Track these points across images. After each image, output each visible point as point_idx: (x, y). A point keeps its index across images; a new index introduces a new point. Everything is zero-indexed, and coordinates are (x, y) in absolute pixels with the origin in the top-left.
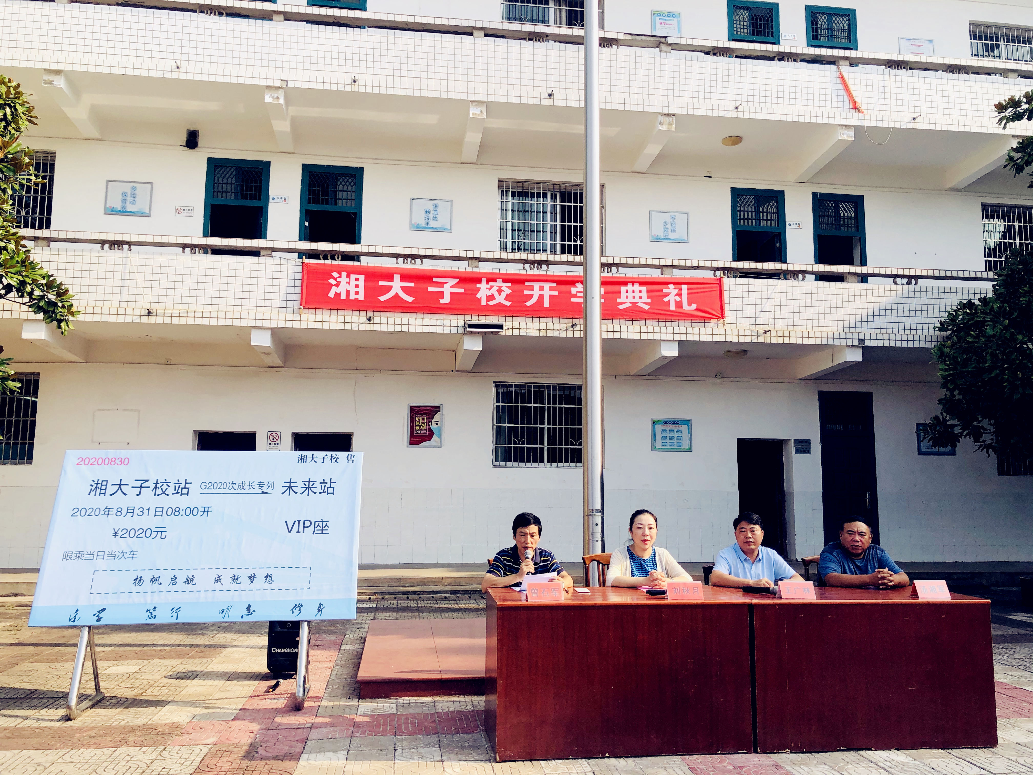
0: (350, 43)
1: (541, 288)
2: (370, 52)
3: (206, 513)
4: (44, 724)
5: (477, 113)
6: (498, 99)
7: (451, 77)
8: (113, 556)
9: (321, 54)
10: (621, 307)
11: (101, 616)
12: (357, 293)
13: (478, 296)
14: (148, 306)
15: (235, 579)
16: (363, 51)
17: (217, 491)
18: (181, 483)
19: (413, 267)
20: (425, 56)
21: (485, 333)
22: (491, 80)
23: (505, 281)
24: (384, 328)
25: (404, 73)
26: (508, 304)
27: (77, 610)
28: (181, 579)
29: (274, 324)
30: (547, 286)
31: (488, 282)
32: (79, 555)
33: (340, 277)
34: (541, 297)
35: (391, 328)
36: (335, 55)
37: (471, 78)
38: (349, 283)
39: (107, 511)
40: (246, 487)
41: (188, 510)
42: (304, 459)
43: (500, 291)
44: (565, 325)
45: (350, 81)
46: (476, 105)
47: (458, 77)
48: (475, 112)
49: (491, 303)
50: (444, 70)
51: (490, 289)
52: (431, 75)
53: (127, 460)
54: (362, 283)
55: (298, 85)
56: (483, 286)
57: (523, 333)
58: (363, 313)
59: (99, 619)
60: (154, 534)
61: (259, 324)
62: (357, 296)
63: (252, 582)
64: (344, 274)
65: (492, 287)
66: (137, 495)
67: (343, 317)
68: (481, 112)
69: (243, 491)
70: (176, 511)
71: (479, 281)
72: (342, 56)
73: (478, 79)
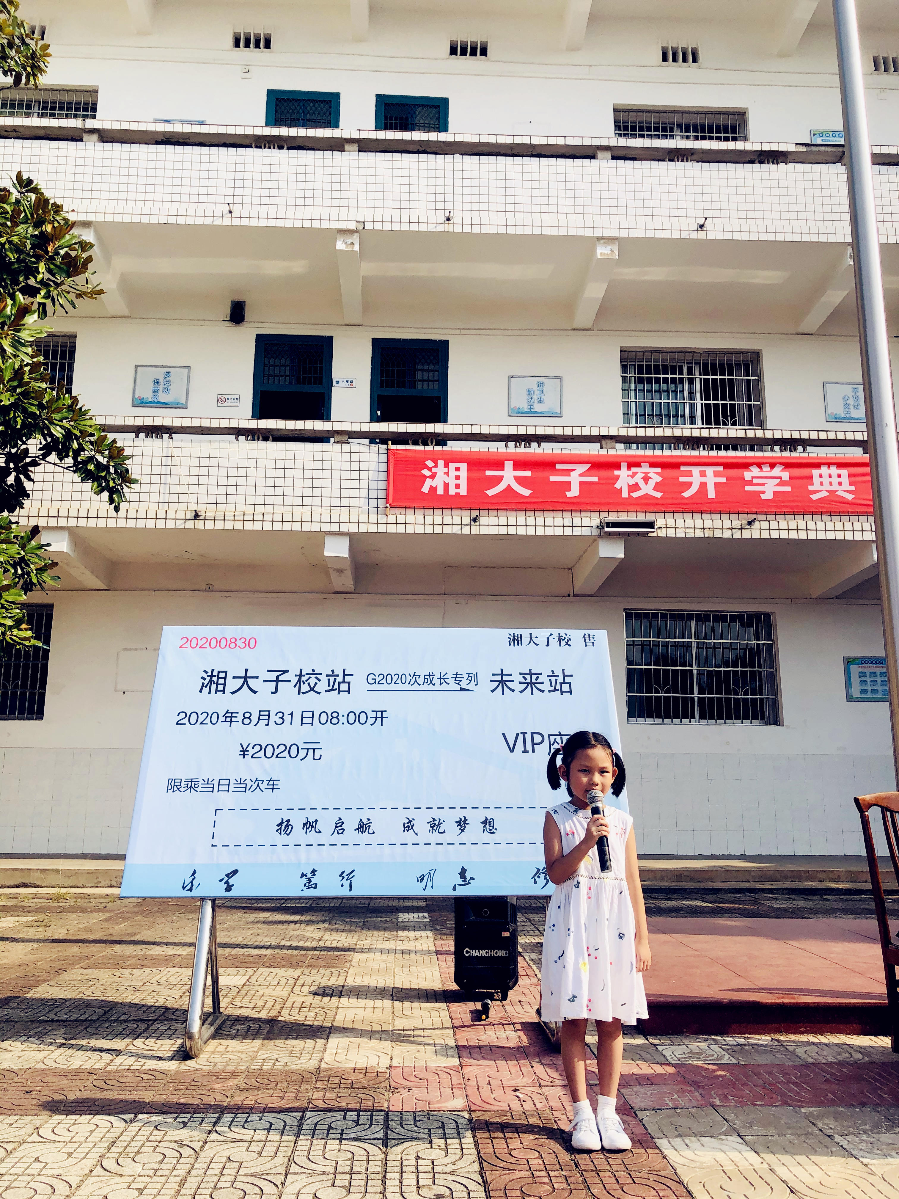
0: (440, 174)
1: (703, 474)
2: (467, 182)
3: (379, 720)
4: (151, 1064)
5: (606, 252)
6: (633, 234)
7: (570, 209)
8: (243, 786)
9: (405, 188)
10: (815, 497)
11: (231, 882)
12: (457, 486)
13: (618, 486)
14: (193, 507)
15: (435, 825)
16: (458, 182)
17: (393, 687)
18: (338, 676)
19: (529, 450)
20: (536, 185)
21: (629, 534)
22: (623, 211)
23: (652, 465)
24: (494, 531)
25: (510, 208)
26: (658, 495)
27: (195, 872)
28: (350, 825)
29: (354, 529)
30: (710, 471)
31: (629, 467)
32: (192, 785)
33: (436, 466)
34: (703, 485)
35: (503, 531)
36: (423, 189)
37: (597, 210)
38: (447, 474)
39: (229, 717)
40: (436, 681)
41: (352, 716)
42: (517, 640)
43: (646, 479)
44: (739, 522)
45: (442, 219)
46: (605, 243)
47: (579, 210)
48: (604, 251)
49: (635, 495)
50: (562, 201)
51: (632, 476)
52: (545, 209)
53: (253, 641)
54: (463, 473)
55: (378, 226)
56: (623, 473)
57: (680, 534)
58: (466, 513)
59: (229, 888)
60: (302, 753)
61: (335, 528)
62: (457, 491)
63: (463, 831)
64: (441, 463)
65: (635, 473)
66: (272, 693)
67: (441, 517)
68: (612, 250)
69: (431, 687)
70: (333, 718)
71: (618, 466)
72: (432, 189)
73: (605, 210)
